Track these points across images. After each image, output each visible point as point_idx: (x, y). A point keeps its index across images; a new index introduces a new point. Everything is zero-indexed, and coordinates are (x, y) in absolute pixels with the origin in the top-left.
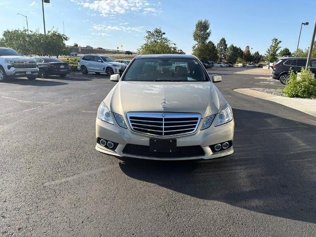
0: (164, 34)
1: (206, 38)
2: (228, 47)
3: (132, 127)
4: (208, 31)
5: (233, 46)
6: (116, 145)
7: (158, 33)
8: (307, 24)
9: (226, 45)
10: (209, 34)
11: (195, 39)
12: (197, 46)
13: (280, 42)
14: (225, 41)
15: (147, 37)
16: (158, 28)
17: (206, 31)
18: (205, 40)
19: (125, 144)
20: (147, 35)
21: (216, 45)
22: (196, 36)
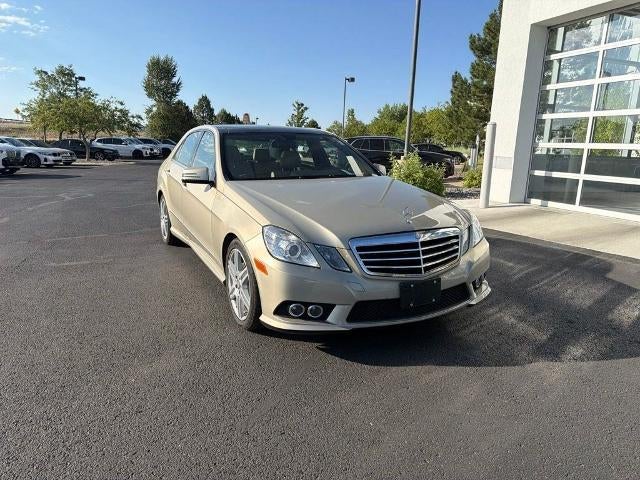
0: (82, 79)
1: (174, 94)
2: (216, 113)
3: (365, 268)
4: (175, 80)
5: (225, 112)
6: (328, 308)
7: (67, 75)
8: (353, 80)
9: (212, 110)
10: (177, 86)
11: (150, 95)
12: (155, 109)
13: (306, 109)
14: (208, 103)
15: (37, 85)
16: (66, 66)
17: (170, 79)
18: (171, 98)
19: (353, 304)
20: (37, 78)
21: (191, 108)
22: (151, 89)
